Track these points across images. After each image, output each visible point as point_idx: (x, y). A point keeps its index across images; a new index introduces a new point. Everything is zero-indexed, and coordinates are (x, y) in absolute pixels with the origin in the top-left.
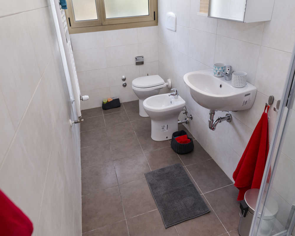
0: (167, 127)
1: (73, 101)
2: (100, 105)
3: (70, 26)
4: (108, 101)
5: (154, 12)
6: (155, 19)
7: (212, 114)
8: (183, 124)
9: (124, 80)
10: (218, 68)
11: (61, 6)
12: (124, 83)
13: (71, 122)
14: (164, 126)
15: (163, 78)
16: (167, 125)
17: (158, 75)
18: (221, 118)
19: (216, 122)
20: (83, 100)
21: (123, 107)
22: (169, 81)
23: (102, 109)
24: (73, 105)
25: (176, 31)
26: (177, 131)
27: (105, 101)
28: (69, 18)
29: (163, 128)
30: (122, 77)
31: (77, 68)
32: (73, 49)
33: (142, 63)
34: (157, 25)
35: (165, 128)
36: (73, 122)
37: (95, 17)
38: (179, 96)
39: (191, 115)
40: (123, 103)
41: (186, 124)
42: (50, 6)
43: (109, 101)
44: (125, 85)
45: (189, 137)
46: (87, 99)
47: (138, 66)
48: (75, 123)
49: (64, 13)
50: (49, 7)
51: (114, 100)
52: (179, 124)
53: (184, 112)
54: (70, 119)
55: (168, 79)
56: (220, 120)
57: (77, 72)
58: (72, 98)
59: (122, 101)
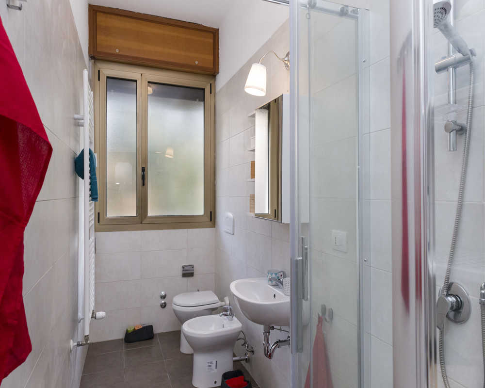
0: (216, 363)
1: (81, 319)
2: (121, 336)
3: (99, 222)
4: (134, 329)
5: (211, 212)
6: (211, 220)
7: (267, 333)
8: (241, 362)
9: (163, 297)
10: (272, 274)
11: (91, 198)
12: (163, 302)
13: (72, 344)
14: (211, 363)
15: (217, 296)
16: (217, 361)
17: (211, 292)
18: (279, 340)
19: (273, 345)
20: (96, 319)
21: (157, 340)
22: (227, 300)
23: (124, 341)
24: (80, 325)
25: (233, 234)
26: (232, 370)
27: (131, 329)
28: (99, 213)
29: (210, 366)
30: (161, 293)
31: (96, 278)
32: (97, 252)
33: (191, 275)
34: (214, 227)
35: (214, 366)
36: (76, 344)
37: (134, 214)
38: (234, 317)
39: (252, 348)
40: (158, 334)
41: (247, 362)
42: (79, 197)
43: (137, 329)
44: (164, 306)
45: (247, 379)
46: (103, 318)
47: (185, 279)
48: (78, 345)
49: (93, 205)
50: (77, 198)
51: (144, 328)
52: (234, 361)
53: (242, 342)
54: (71, 339)
55: (226, 296)
56: (278, 343)
57: (95, 283)
58: (80, 315)
59: (157, 330)
